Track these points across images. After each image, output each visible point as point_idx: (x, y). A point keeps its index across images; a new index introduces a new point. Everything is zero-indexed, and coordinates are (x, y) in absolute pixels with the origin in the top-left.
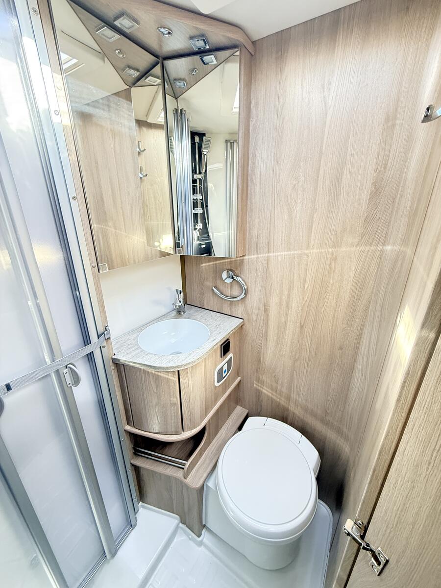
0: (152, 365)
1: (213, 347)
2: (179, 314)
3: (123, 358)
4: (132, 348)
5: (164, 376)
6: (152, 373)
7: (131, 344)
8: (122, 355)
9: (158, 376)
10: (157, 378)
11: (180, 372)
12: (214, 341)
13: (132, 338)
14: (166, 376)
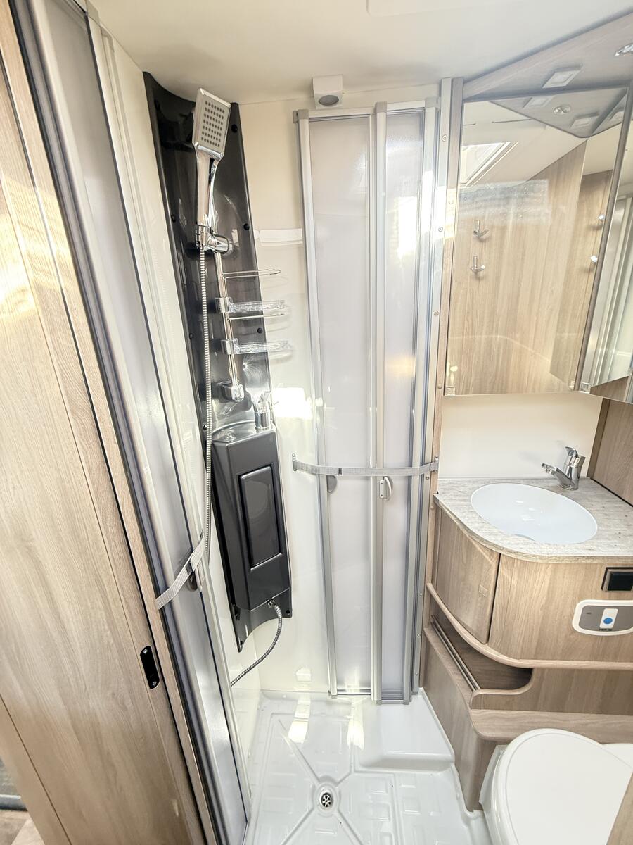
0: (467, 525)
1: (580, 558)
2: (564, 487)
3: (443, 501)
4: (460, 496)
5: (479, 549)
6: (466, 537)
7: (462, 492)
8: (445, 497)
9: (472, 544)
10: (470, 546)
11: (502, 556)
12: (589, 552)
13: (470, 486)
14: (481, 551)
